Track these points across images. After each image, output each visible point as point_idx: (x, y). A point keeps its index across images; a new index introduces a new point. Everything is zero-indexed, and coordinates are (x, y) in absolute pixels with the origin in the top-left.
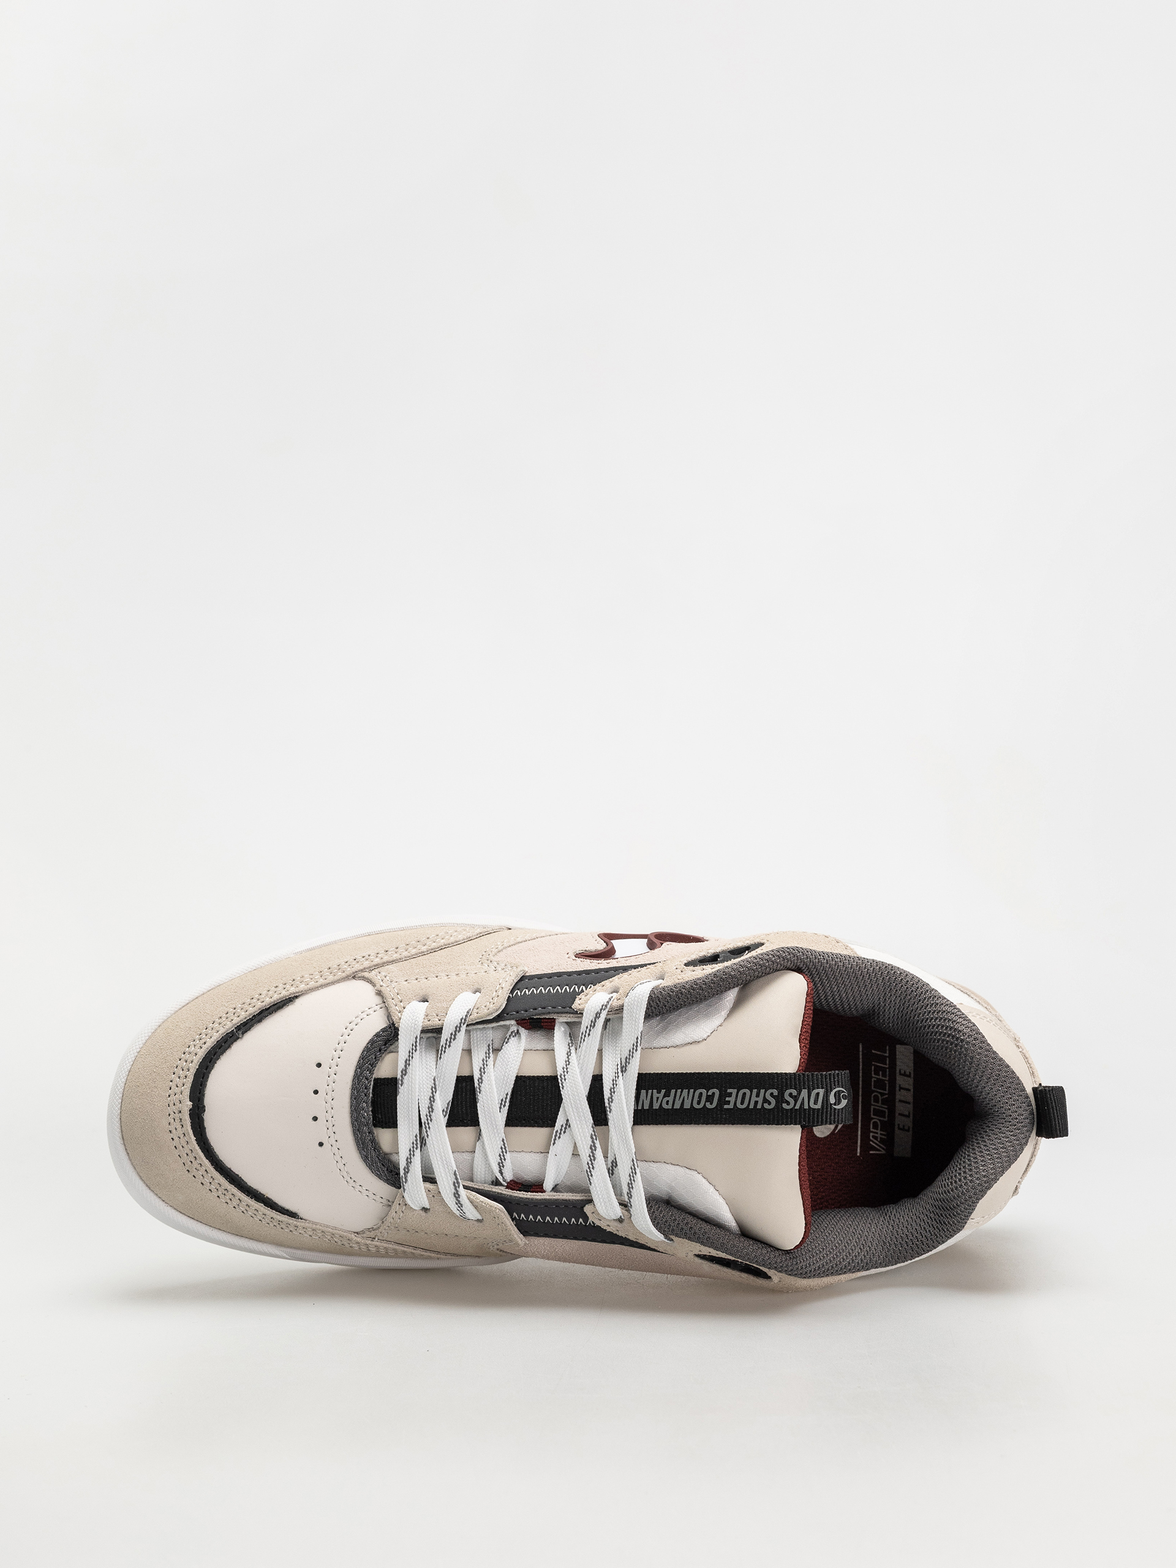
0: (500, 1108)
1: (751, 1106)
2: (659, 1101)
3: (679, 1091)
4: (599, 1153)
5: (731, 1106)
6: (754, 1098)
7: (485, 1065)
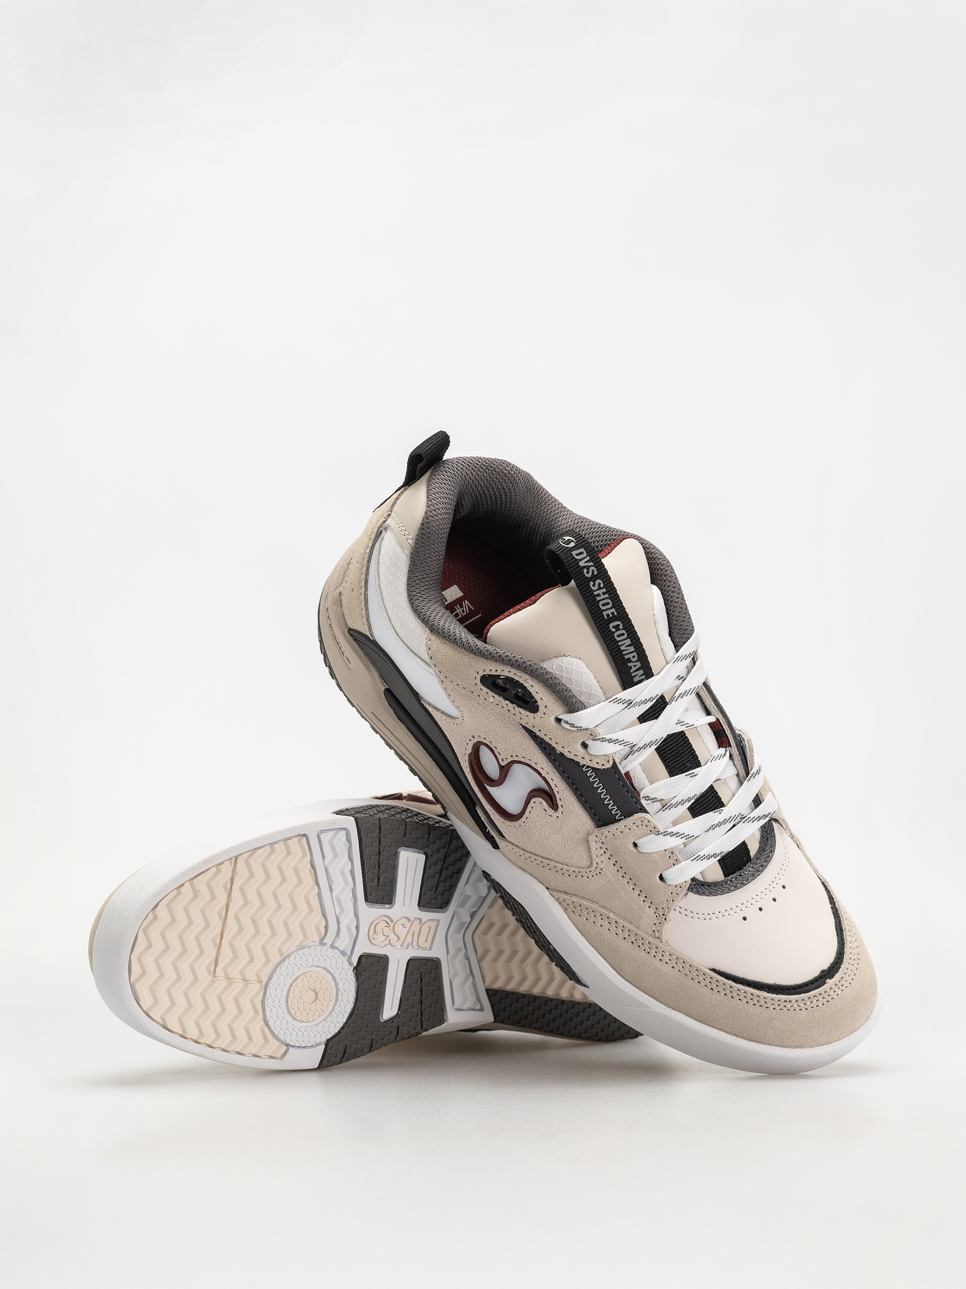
0: (696, 775)
1: (607, 596)
2: (635, 664)
3: (624, 653)
4: (681, 690)
5: (613, 610)
6: (603, 597)
7: (677, 804)
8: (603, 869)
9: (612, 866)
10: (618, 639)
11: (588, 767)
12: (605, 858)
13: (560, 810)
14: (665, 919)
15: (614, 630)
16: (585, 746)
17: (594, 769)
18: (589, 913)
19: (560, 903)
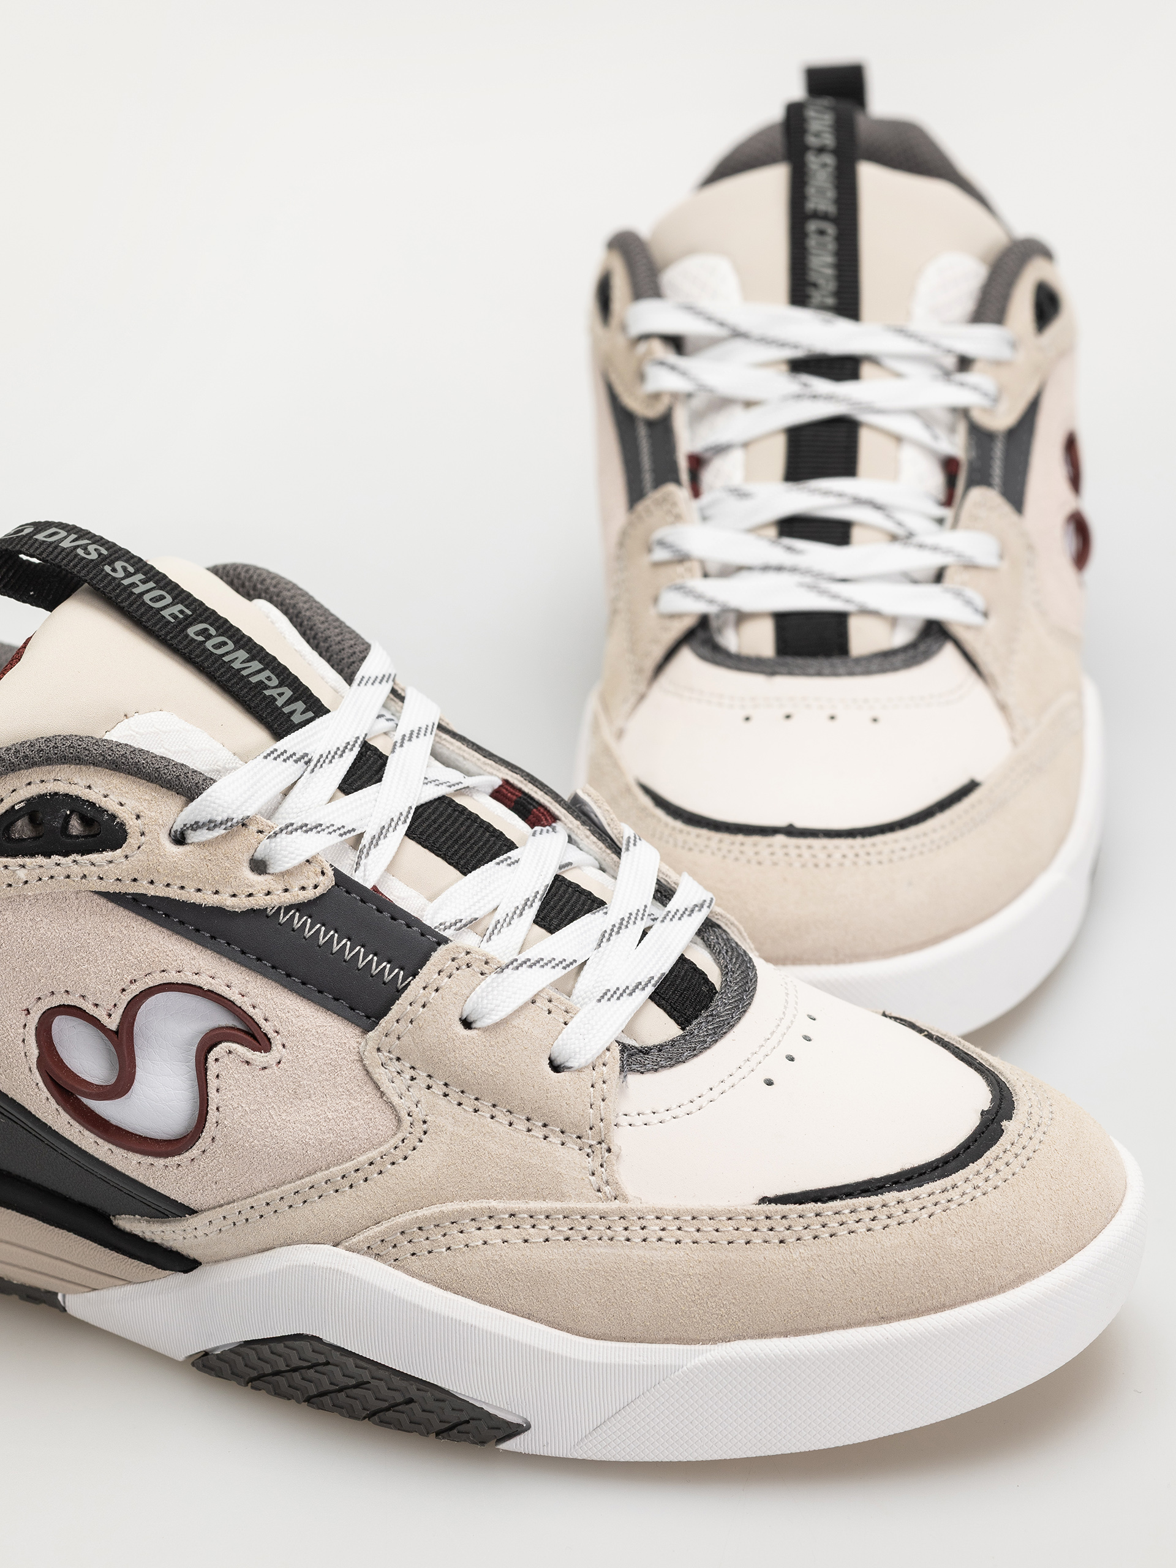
0: (517, 861)
1: (153, 584)
2: (277, 692)
3: (244, 675)
6: (143, 588)
7: (509, 920)
8: (428, 1118)
9: (443, 1101)
10: (219, 652)
11: (288, 909)
12: (418, 1091)
13: (276, 1041)
14: (609, 1150)
15: (200, 638)
16: (259, 866)
17: (300, 907)
18: (447, 1230)
19: (378, 1256)
